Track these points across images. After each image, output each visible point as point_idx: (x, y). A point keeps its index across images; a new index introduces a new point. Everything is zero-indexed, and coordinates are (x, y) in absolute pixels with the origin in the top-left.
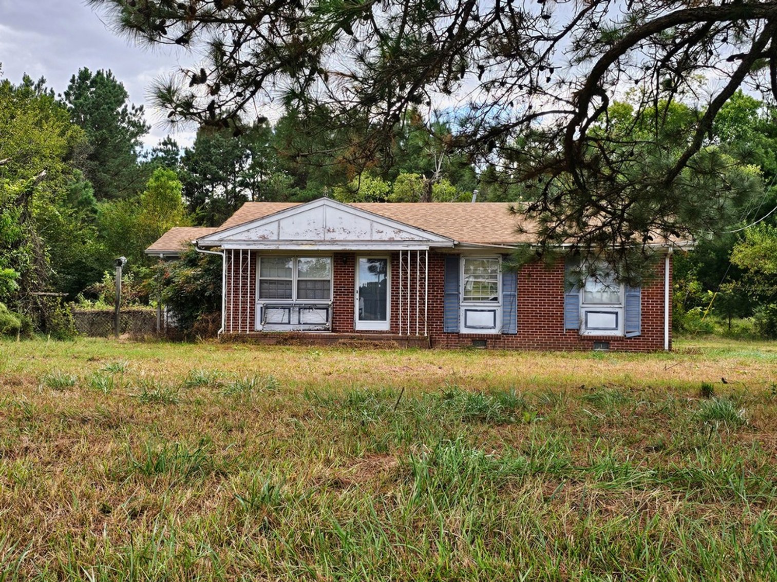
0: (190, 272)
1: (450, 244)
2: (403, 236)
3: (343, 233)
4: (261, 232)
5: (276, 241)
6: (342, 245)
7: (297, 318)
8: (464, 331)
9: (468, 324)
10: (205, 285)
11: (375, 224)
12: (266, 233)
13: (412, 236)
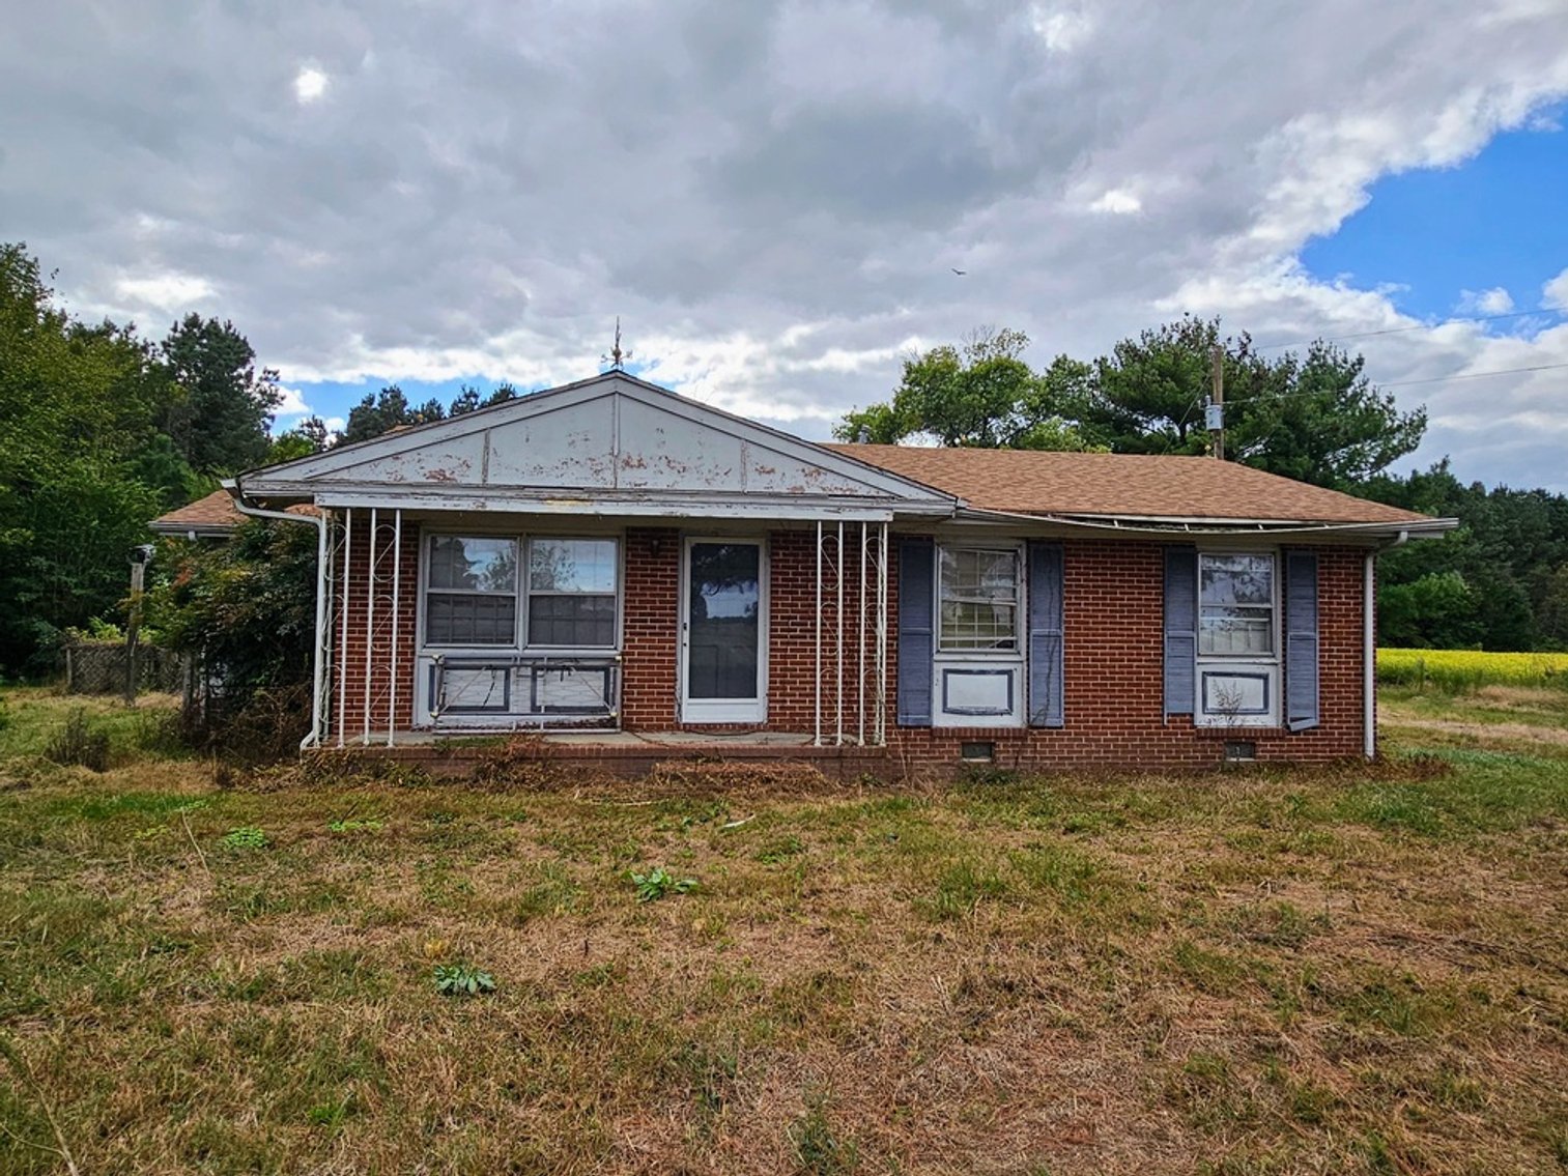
0: (241, 572)
1: (946, 508)
2: (827, 485)
3: (667, 470)
4: (434, 462)
5: (478, 487)
6: (663, 503)
7: (528, 693)
8: (941, 720)
9: (950, 705)
10: (280, 606)
11: (752, 449)
12: (448, 466)
13: (852, 484)
